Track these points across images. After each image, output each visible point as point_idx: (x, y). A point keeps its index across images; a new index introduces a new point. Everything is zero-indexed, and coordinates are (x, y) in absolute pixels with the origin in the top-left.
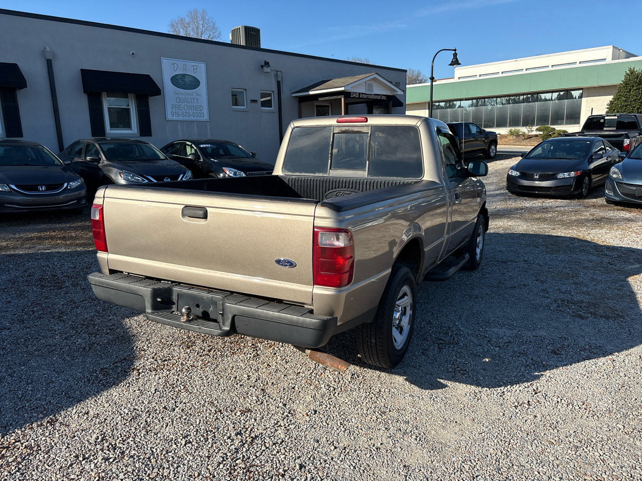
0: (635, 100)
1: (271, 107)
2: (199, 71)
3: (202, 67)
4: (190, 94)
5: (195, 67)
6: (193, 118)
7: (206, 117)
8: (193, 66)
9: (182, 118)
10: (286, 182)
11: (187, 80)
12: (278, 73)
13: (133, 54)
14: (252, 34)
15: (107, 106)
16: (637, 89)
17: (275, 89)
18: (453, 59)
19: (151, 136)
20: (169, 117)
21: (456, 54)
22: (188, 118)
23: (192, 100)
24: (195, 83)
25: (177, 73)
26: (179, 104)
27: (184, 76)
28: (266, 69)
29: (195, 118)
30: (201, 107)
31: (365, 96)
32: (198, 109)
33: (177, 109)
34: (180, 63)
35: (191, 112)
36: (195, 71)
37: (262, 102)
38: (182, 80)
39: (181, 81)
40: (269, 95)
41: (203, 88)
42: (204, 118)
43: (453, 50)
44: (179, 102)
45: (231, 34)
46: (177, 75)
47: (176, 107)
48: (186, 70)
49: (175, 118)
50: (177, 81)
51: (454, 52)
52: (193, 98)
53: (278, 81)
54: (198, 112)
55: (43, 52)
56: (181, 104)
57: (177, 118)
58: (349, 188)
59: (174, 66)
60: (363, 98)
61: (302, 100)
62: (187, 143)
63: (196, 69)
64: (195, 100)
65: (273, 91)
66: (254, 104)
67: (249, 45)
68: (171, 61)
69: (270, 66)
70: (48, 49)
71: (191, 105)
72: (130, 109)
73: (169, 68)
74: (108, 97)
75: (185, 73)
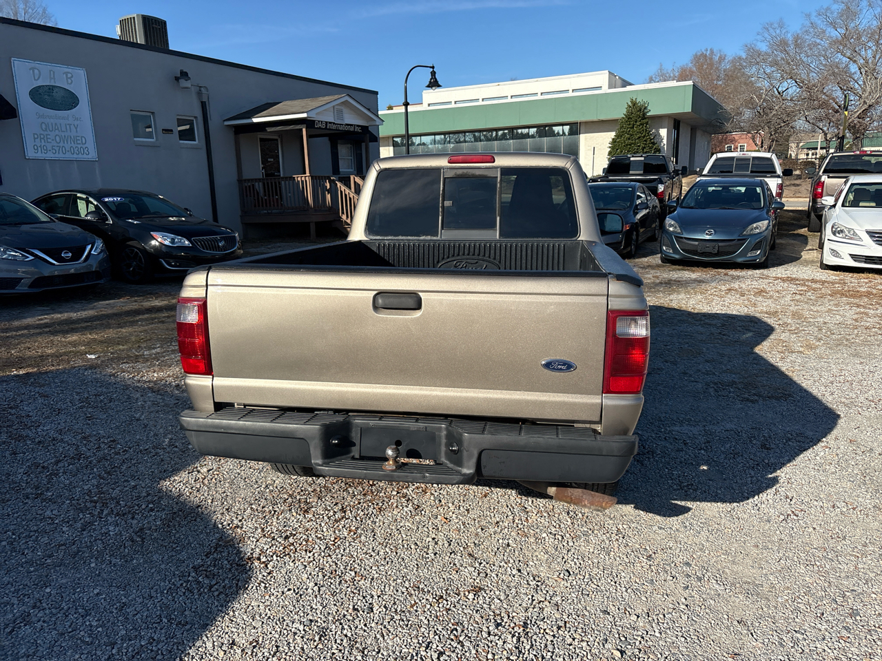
0: (639, 137)
1: (195, 140)
2: (76, 80)
3: (80, 74)
4: (63, 118)
5: (69, 75)
6: (72, 156)
7: (92, 154)
8: (66, 73)
9: (52, 155)
10: (375, 249)
11: (58, 95)
12: (202, 89)
14: (155, 29)
16: (641, 124)
17: (198, 113)
18: (431, 79)
19: (1, 184)
20: (31, 153)
21: (435, 73)
22: (63, 156)
23: (68, 126)
24: (70, 101)
25: (40, 83)
26: (46, 133)
27: (51, 88)
28: (183, 83)
29: (75, 156)
30: (83, 139)
31: (334, 127)
32: (78, 142)
33: (43, 141)
34: (45, 68)
35: (67, 146)
36: (70, 81)
37: (180, 131)
38: (49, 96)
39: (46, 97)
40: (191, 123)
41: (84, 108)
42: (90, 156)
43: (430, 67)
44: (46, 130)
45: (119, 26)
46: (39, 87)
47: (41, 139)
48: (54, 78)
49: (40, 155)
50: (37, 95)
51: (432, 70)
52: (70, 125)
53: (202, 102)
54: (79, 146)
56: (49, 133)
57: (44, 155)
58: (474, 255)
59: (33, 71)
60: (331, 129)
61: (239, 130)
62: (79, 195)
63: (70, 78)
64: (72, 126)
65: (195, 117)
66: (168, 136)
67: (151, 44)
68: (30, 64)
69: (189, 78)
71: (66, 134)
73: (25, 74)
75: (53, 84)
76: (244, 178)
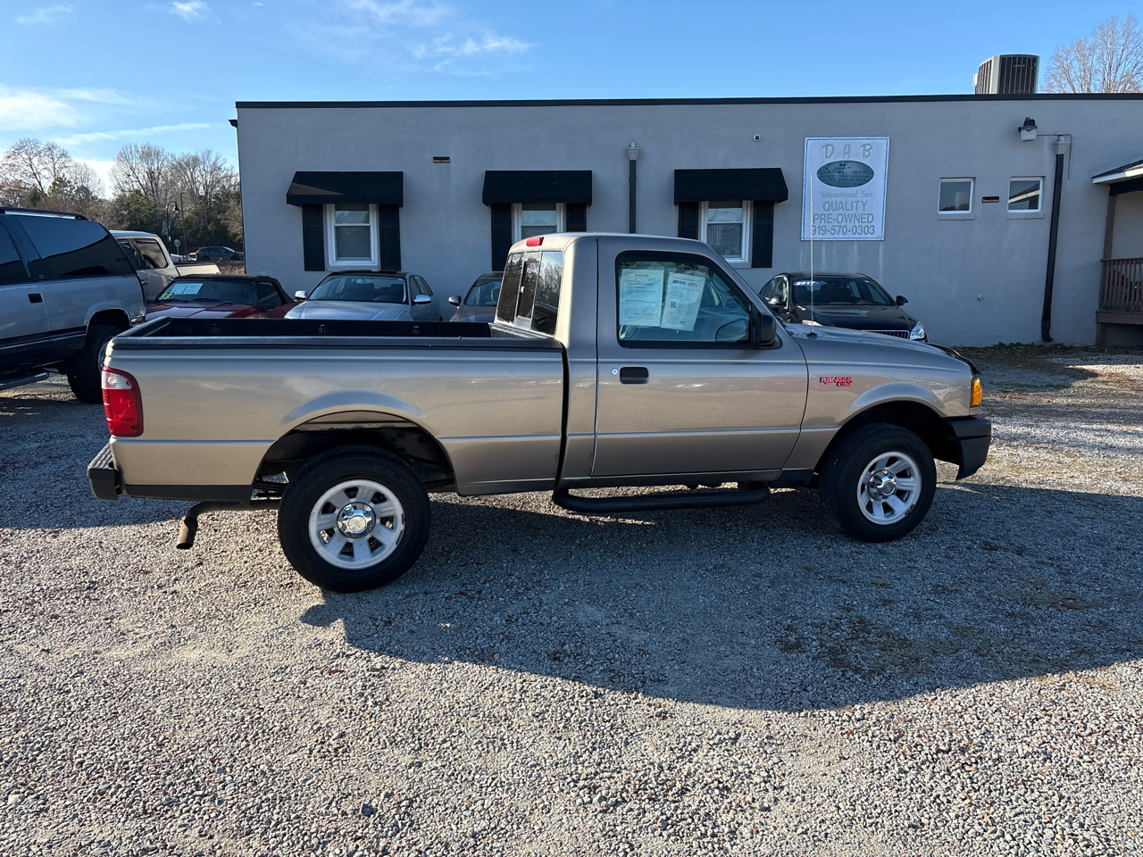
1: (1037, 208)
2: (875, 152)
3: (883, 144)
4: (851, 195)
5: (868, 147)
6: (852, 236)
7: (879, 233)
8: (864, 145)
9: (831, 236)
11: (848, 171)
12: (1062, 138)
13: (757, 138)
14: (1017, 69)
15: (707, 222)
17: (1049, 171)
19: (770, 266)
20: (809, 233)
22: (843, 236)
23: (855, 204)
24: (865, 175)
25: (832, 160)
26: (828, 212)
27: (843, 164)
28: (1026, 135)
29: (857, 236)
30: (870, 217)
32: (863, 220)
33: (823, 221)
34: (840, 143)
35: (850, 226)
36: (867, 153)
38: (839, 172)
39: (836, 174)
40: (1033, 186)
41: (879, 182)
42: (874, 236)
44: (828, 210)
45: (976, 75)
46: (830, 164)
47: (821, 219)
48: (849, 153)
49: (819, 237)
50: (826, 174)
52: (857, 202)
53: (1056, 156)
54: (864, 225)
55: (627, 151)
56: (831, 212)
57: (821, 236)
59: (827, 149)
61: (1118, 189)
63: (868, 150)
64: (860, 204)
65: (1043, 177)
66: (989, 205)
67: (1007, 91)
68: (822, 142)
69: (1036, 127)
70: (633, 145)
71: (851, 213)
72: (741, 225)
73: (817, 153)
74: (710, 207)
75: (846, 159)
76: (1113, 257)
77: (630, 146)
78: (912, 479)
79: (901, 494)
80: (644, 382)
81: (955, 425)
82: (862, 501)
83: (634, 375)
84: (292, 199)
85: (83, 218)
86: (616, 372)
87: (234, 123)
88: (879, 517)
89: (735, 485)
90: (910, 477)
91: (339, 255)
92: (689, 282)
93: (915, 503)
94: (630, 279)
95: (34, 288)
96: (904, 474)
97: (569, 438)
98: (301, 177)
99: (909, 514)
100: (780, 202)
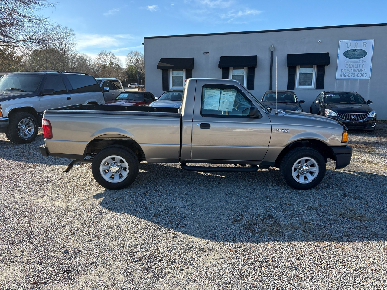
2: (368, 45)
3: (371, 42)
4: (357, 62)
5: (365, 43)
6: (357, 77)
7: (368, 76)
8: (363, 43)
9: (348, 78)
11: (356, 53)
13: (320, 42)
15: (299, 73)
19: (322, 89)
20: (338, 77)
22: (353, 77)
23: (359, 65)
25: (349, 49)
26: (347, 69)
27: (354, 50)
29: (359, 77)
30: (365, 70)
32: (362, 71)
33: (345, 72)
34: (353, 42)
35: (356, 73)
36: (365, 46)
38: (353, 53)
39: (351, 54)
41: (369, 58)
42: (367, 77)
44: (348, 67)
46: (349, 50)
47: (344, 71)
48: (357, 46)
49: (342, 78)
50: (347, 54)
52: (360, 64)
54: (362, 73)
55: (270, 49)
56: (349, 68)
57: (344, 78)
59: (348, 45)
68: (346, 42)
70: (272, 46)
71: (357, 68)
72: (312, 74)
73: (344, 46)
74: (300, 68)
75: (356, 48)
77: (271, 47)
78: (315, 168)
79: (312, 173)
80: (209, 128)
81: (334, 149)
82: (294, 174)
83: (205, 126)
84: (159, 67)
85: (87, 75)
86: (199, 125)
87: (143, 44)
88: (301, 181)
89: (249, 166)
90: (314, 167)
91: (173, 86)
92: (230, 95)
93: (316, 177)
94: (208, 94)
95: (68, 95)
96: (313, 166)
97: (183, 146)
98: (162, 60)
99: (314, 180)
100: (327, 65)
